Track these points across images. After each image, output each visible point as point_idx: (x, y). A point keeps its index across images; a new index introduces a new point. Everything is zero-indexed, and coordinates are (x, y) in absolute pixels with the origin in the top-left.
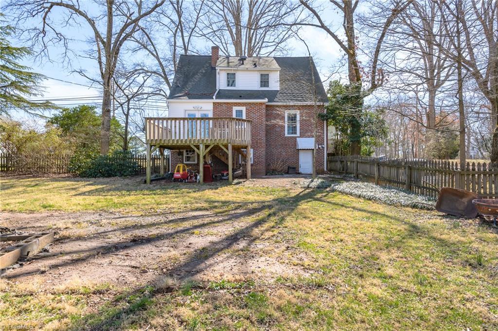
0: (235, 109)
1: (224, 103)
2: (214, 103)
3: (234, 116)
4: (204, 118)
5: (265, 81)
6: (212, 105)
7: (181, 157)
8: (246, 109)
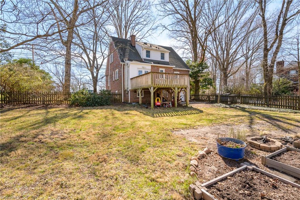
0: (160, 69)
1: (156, 66)
2: (151, 66)
3: (160, 72)
4: (147, 73)
5: (163, 56)
6: (150, 67)
7: (135, 94)
8: (165, 70)
